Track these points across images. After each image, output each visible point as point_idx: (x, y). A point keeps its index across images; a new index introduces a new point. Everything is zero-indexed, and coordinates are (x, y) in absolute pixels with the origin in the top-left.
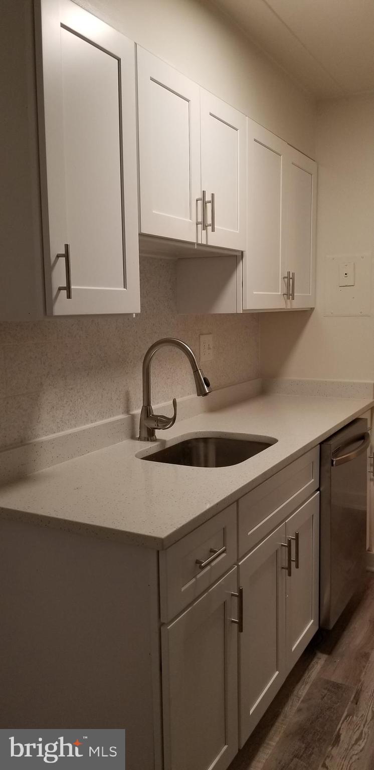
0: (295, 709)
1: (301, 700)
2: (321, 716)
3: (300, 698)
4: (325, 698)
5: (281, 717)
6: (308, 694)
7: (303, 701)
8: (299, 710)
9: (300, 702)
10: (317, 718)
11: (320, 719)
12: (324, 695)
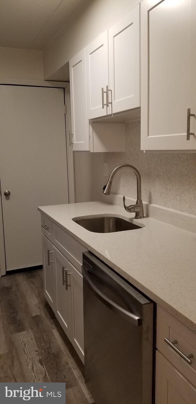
0: (70, 363)
1: (72, 369)
2: (56, 367)
3: (73, 369)
4: (63, 377)
5: (70, 356)
6: (72, 373)
7: (70, 368)
8: (67, 363)
9: (72, 367)
10: (56, 365)
11: (55, 366)
12: (66, 378)
